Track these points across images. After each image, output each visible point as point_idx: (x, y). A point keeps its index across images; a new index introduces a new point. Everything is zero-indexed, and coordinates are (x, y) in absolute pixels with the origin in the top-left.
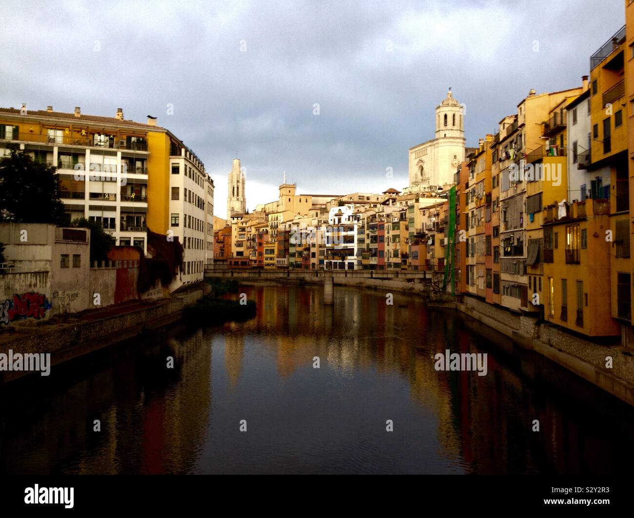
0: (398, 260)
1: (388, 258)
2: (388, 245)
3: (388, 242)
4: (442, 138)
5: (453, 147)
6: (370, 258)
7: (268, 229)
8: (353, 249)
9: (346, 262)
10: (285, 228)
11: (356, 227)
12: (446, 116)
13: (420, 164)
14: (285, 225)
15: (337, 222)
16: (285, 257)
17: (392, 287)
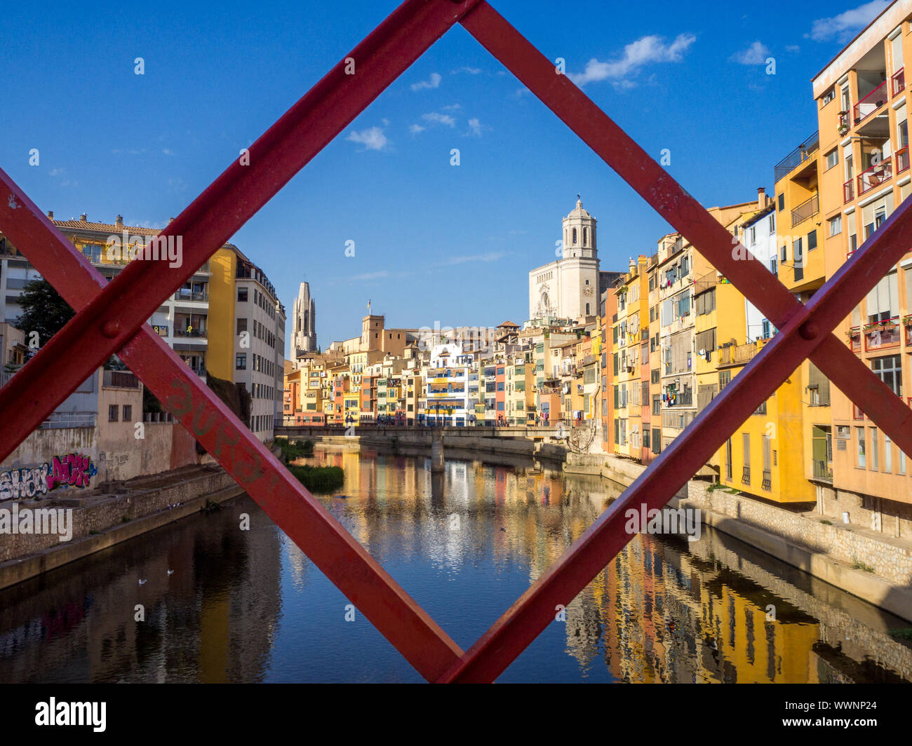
0: (523, 414)
1: (510, 411)
2: (510, 394)
3: (510, 391)
4: (571, 258)
5: (584, 270)
6: (486, 411)
7: (350, 374)
8: (463, 400)
9: (454, 416)
10: (372, 372)
11: (466, 371)
12: (575, 231)
13: (543, 291)
14: (372, 370)
15: (441, 365)
16: (371, 410)
17: (515, 450)
